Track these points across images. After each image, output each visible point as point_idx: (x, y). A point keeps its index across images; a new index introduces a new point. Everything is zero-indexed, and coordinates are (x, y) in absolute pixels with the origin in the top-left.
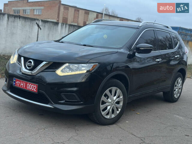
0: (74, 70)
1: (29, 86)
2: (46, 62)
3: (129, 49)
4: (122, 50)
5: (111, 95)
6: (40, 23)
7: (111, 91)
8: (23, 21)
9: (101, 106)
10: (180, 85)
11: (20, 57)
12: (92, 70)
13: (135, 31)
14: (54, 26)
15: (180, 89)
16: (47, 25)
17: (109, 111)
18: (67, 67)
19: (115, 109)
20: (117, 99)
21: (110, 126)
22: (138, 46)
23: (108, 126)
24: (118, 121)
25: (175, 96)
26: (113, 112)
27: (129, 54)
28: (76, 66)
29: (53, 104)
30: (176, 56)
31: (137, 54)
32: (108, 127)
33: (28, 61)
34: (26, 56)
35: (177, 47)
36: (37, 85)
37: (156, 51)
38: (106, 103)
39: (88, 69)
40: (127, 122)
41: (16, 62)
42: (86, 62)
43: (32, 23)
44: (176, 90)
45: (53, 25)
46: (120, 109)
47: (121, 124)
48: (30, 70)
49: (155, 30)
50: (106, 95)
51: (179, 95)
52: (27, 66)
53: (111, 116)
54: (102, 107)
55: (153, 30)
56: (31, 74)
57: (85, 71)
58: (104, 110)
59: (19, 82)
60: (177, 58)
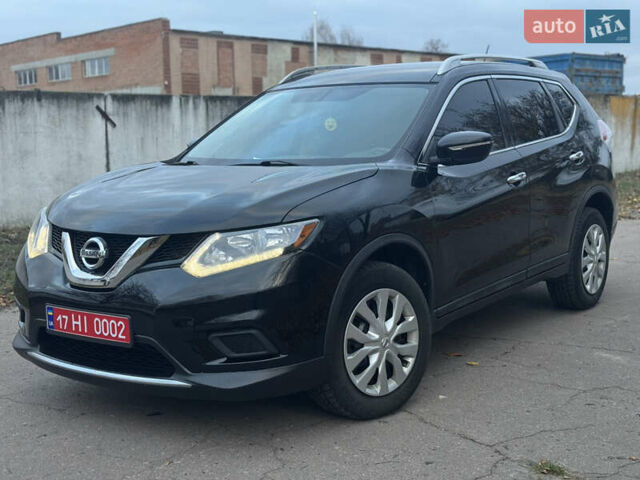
0: (244, 251)
1: (101, 325)
2: (145, 239)
3: (415, 153)
4: (390, 164)
5: (377, 316)
6: (110, 107)
7: (372, 305)
8: (54, 108)
9: (349, 358)
10: (598, 248)
11: (56, 232)
12: (302, 244)
13: (427, 91)
14: (157, 110)
15: (599, 261)
16: (133, 109)
17: (377, 370)
18: (217, 245)
19: (396, 361)
20: (399, 327)
21: (388, 419)
22: (442, 141)
23: (382, 420)
24: (412, 398)
25: (588, 287)
26: (390, 370)
27: (415, 173)
28: (246, 239)
29: (187, 374)
30: (573, 156)
31: (442, 170)
32: (382, 424)
33: (86, 244)
34: (78, 226)
35: (570, 125)
36: (127, 317)
37: (504, 147)
38: (362, 346)
39: (288, 243)
40: (441, 397)
41: (46, 251)
42: (279, 221)
43: (84, 110)
44: (590, 267)
45: (154, 108)
46: (411, 360)
47: (421, 409)
48: (95, 272)
49: (490, 81)
50: (359, 321)
51: (600, 281)
52: (86, 259)
53: (384, 387)
54: (351, 360)
55: (486, 80)
56: (102, 284)
57: (280, 251)
58: (359, 370)
59: (66, 317)
60: (577, 161)
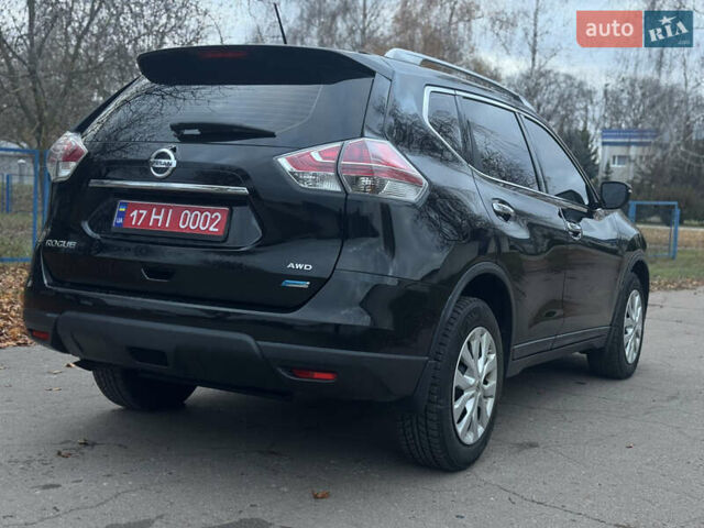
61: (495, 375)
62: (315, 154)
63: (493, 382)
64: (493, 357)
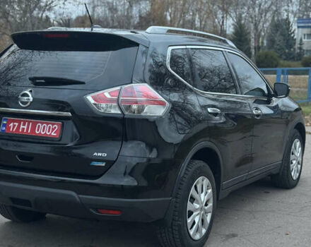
61: (211, 200)
62: (107, 94)
63: (210, 204)
64: (210, 191)
